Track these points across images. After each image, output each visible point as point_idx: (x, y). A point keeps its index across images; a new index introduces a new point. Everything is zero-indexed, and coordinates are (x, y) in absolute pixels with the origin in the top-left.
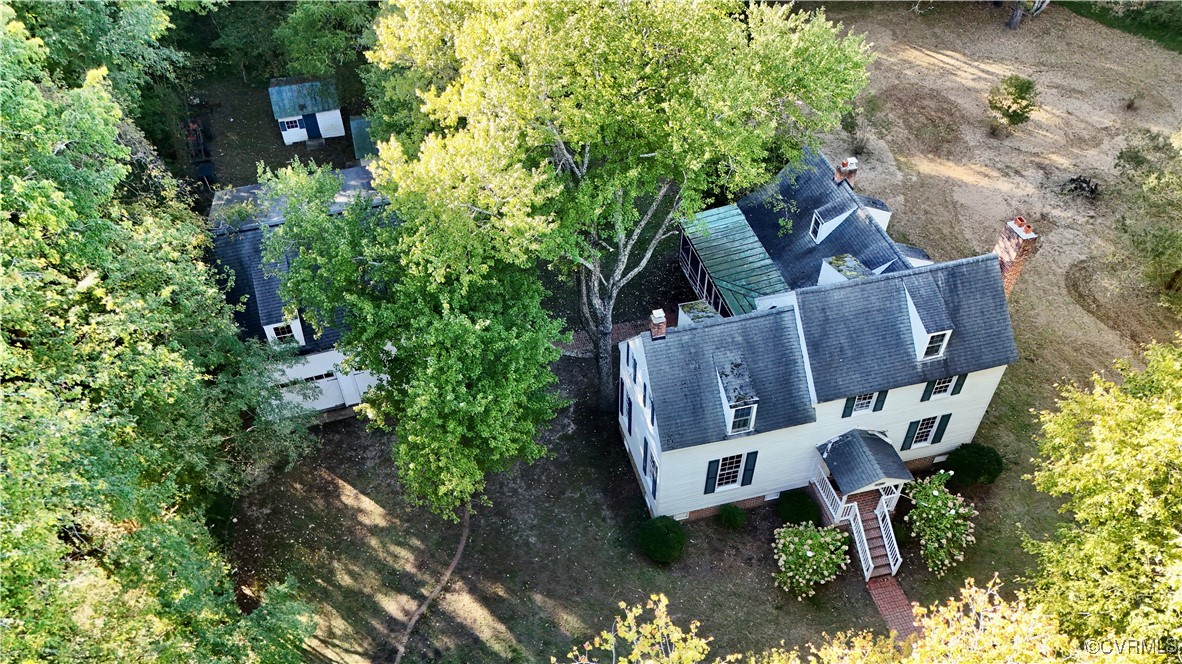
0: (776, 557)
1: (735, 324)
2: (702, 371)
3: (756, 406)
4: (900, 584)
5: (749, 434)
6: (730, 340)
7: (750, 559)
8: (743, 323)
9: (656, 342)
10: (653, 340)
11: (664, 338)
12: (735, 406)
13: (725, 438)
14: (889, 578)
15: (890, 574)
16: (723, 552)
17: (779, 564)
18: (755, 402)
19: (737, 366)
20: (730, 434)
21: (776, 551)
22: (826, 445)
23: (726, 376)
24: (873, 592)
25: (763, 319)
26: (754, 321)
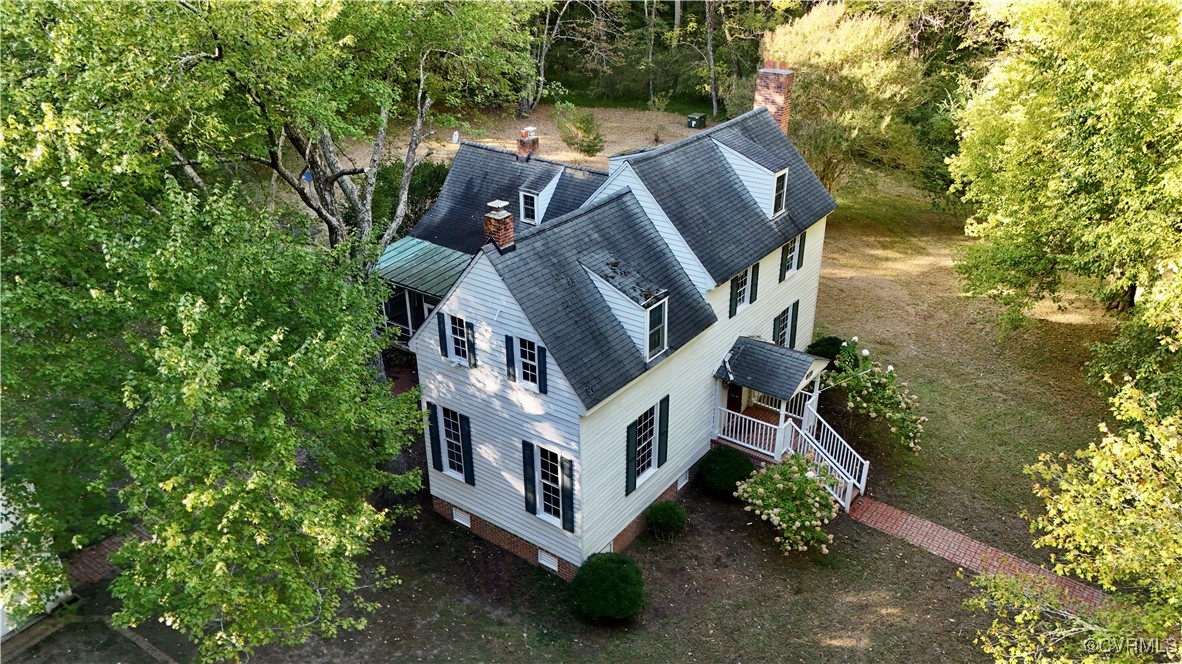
0: (764, 517)
1: (583, 218)
2: (578, 286)
3: (666, 299)
4: (876, 499)
5: (666, 354)
6: (587, 240)
7: (718, 559)
8: (590, 215)
9: (507, 256)
10: (502, 253)
11: (513, 248)
12: (648, 306)
13: (646, 368)
14: (859, 499)
15: (859, 494)
16: (683, 569)
17: (776, 523)
18: (666, 294)
19: (615, 265)
20: (648, 361)
21: (758, 512)
22: (724, 366)
23: (613, 278)
24: (863, 519)
25: (607, 208)
26: (600, 211)
